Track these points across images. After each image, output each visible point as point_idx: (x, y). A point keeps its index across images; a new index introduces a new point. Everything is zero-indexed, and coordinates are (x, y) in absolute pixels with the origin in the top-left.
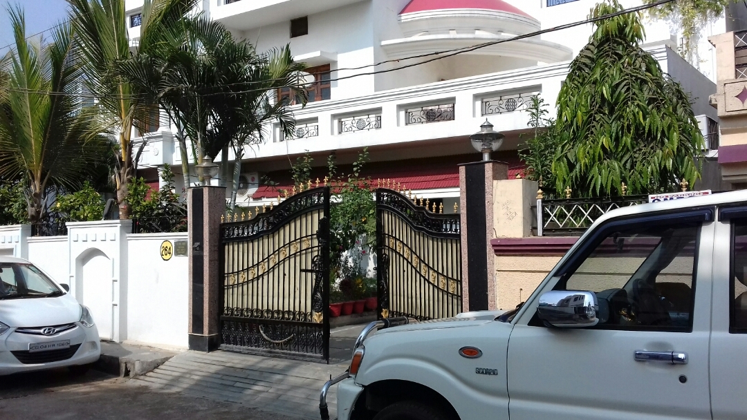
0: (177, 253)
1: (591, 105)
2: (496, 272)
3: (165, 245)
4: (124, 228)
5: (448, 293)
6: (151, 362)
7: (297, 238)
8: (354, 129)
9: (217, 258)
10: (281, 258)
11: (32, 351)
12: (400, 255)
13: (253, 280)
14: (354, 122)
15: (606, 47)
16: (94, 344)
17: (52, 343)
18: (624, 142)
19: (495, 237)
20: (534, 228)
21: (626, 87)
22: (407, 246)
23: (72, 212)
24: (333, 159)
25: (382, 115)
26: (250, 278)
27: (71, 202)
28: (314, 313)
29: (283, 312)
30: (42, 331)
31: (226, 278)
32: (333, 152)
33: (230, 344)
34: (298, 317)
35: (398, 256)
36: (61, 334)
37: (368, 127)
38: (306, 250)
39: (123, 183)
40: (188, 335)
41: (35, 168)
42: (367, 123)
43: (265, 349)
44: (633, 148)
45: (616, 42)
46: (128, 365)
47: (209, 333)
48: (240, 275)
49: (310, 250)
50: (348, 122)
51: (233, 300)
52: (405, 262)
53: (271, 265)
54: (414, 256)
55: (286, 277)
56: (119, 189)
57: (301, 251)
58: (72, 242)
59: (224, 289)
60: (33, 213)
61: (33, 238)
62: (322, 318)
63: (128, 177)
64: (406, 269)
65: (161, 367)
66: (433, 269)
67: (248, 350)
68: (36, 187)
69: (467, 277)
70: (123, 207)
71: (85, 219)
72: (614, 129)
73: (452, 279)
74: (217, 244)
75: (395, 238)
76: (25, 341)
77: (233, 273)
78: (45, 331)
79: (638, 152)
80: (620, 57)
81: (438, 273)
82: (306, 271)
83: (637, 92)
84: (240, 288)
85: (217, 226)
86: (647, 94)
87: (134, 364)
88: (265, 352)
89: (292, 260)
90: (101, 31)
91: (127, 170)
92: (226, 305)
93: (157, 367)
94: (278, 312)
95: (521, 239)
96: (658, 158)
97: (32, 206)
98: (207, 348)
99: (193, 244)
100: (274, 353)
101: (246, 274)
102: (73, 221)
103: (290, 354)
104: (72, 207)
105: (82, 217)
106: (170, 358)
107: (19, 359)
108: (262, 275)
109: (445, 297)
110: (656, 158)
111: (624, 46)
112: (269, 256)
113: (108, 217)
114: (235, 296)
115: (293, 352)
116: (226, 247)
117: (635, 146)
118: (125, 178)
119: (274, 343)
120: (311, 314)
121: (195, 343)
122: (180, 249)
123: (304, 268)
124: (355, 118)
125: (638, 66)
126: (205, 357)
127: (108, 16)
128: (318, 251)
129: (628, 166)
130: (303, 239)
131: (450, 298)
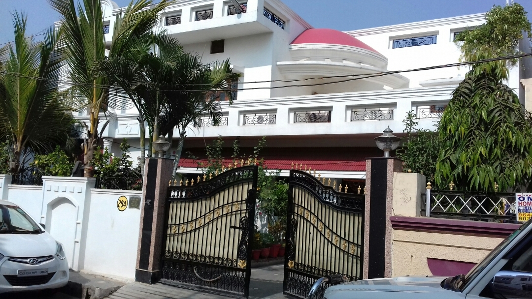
0: (131, 206)
1: (471, 123)
2: (392, 241)
3: (121, 199)
4: (89, 184)
5: (348, 253)
6: (108, 289)
7: (229, 202)
8: (255, 122)
9: (163, 212)
10: (215, 217)
11: (19, 276)
12: (307, 221)
13: (191, 232)
14: (255, 117)
15: (482, 82)
16: (64, 273)
17: (34, 270)
18: (495, 152)
19: (393, 215)
20: (423, 211)
21: (499, 112)
22: (314, 214)
23: (46, 168)
24: (237, 143)
25: (277, 115)
26: (189, 230)
27: (46, 161)
28: (239, 260)
29: (214, 258)
30: (28, 260)
31: (169, 228)
32: (238, 138)
33: (168, 279)
34: (225, 262)
35: (305, 221)
36: (42, 264)
37: (265, 122)
38: (236, 211)
39: (90, 150)
40: (135, 270)
41: (18, 133)
42: (265, 119)
43: (197, 285)
44: (502, 157)
45: (489, 79)
46: (89, 291)
47: (153, 269)
48: (181, 227)
49: (239, 212)
50: (251, 117)
51: (173, 245)
52: (312, 227)
53: (207, 221)
54: (320, 223)
55: (218, 231)
56: (86, 154)
57: (231, 212)
58: (46, 191)
59: (167, 237)
60: (13, 167)
61: (13, 185)
62: (245, 264)
63: (94, 146)
64: (311, 232)
65: (114, 293)
66: (336, 234)
67: (182, 284)
68: (17, 147)
69: (368, 243)
70: (88, 168)
71: (56, 175)
72: (489, 143)
73: (353, 243)
74: (164, 202)
75: (304, 208)
76: (15, 268)
77: (175, 225)
78: (30, 260)
79: (506, 161)
80: (493, 90)
81: (341, 238)
82: (235, 228)
83: (507, 116)
84: (180, 237)
85: (166, 188)
86: (513, 119)
87: (94, 291)
88: (197, 287)
89: (224, 219)
90: (84, 37)
91: (93, 141)
92: (167, 249)
93: (111, 294)
94: (210, 257)
95: (414, 219)
96: (521, 166)
97: (13, 161)
98: (150, 281)
99: (146, 201)
100: (204, 288)
101: (186, 226)
102: (47, 175)
103: (217, 291)
104: (47, 165)
105: (54, 172)
106: (121, 287)
107: (9, 282)
108: (199, 228)
109: (346, 256)
110: (519, 166)
111: (495, 83)
112: (205, 214)
113: (75, 174)
114: (176, 242)
115: (220, 289)
116: (171, 205)
117: (503, 156)
118: (92, 146)
119: (204, 281)
120: (237, 261)
121: (140, 276)
122: (134, 203)
123: (233, 225)
124: (256, 115)
125: (506, 98)
126: (148, 288)
127: (90, 27)
128: (246, 213)
129: (498, 170)
130: (234, 203)
131: (350, 258)
